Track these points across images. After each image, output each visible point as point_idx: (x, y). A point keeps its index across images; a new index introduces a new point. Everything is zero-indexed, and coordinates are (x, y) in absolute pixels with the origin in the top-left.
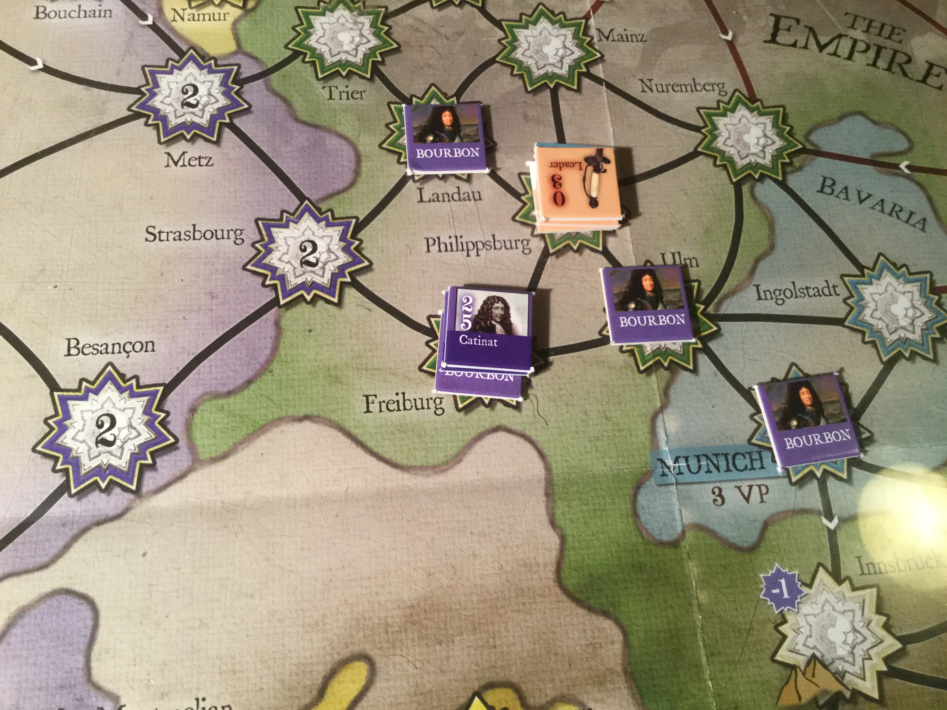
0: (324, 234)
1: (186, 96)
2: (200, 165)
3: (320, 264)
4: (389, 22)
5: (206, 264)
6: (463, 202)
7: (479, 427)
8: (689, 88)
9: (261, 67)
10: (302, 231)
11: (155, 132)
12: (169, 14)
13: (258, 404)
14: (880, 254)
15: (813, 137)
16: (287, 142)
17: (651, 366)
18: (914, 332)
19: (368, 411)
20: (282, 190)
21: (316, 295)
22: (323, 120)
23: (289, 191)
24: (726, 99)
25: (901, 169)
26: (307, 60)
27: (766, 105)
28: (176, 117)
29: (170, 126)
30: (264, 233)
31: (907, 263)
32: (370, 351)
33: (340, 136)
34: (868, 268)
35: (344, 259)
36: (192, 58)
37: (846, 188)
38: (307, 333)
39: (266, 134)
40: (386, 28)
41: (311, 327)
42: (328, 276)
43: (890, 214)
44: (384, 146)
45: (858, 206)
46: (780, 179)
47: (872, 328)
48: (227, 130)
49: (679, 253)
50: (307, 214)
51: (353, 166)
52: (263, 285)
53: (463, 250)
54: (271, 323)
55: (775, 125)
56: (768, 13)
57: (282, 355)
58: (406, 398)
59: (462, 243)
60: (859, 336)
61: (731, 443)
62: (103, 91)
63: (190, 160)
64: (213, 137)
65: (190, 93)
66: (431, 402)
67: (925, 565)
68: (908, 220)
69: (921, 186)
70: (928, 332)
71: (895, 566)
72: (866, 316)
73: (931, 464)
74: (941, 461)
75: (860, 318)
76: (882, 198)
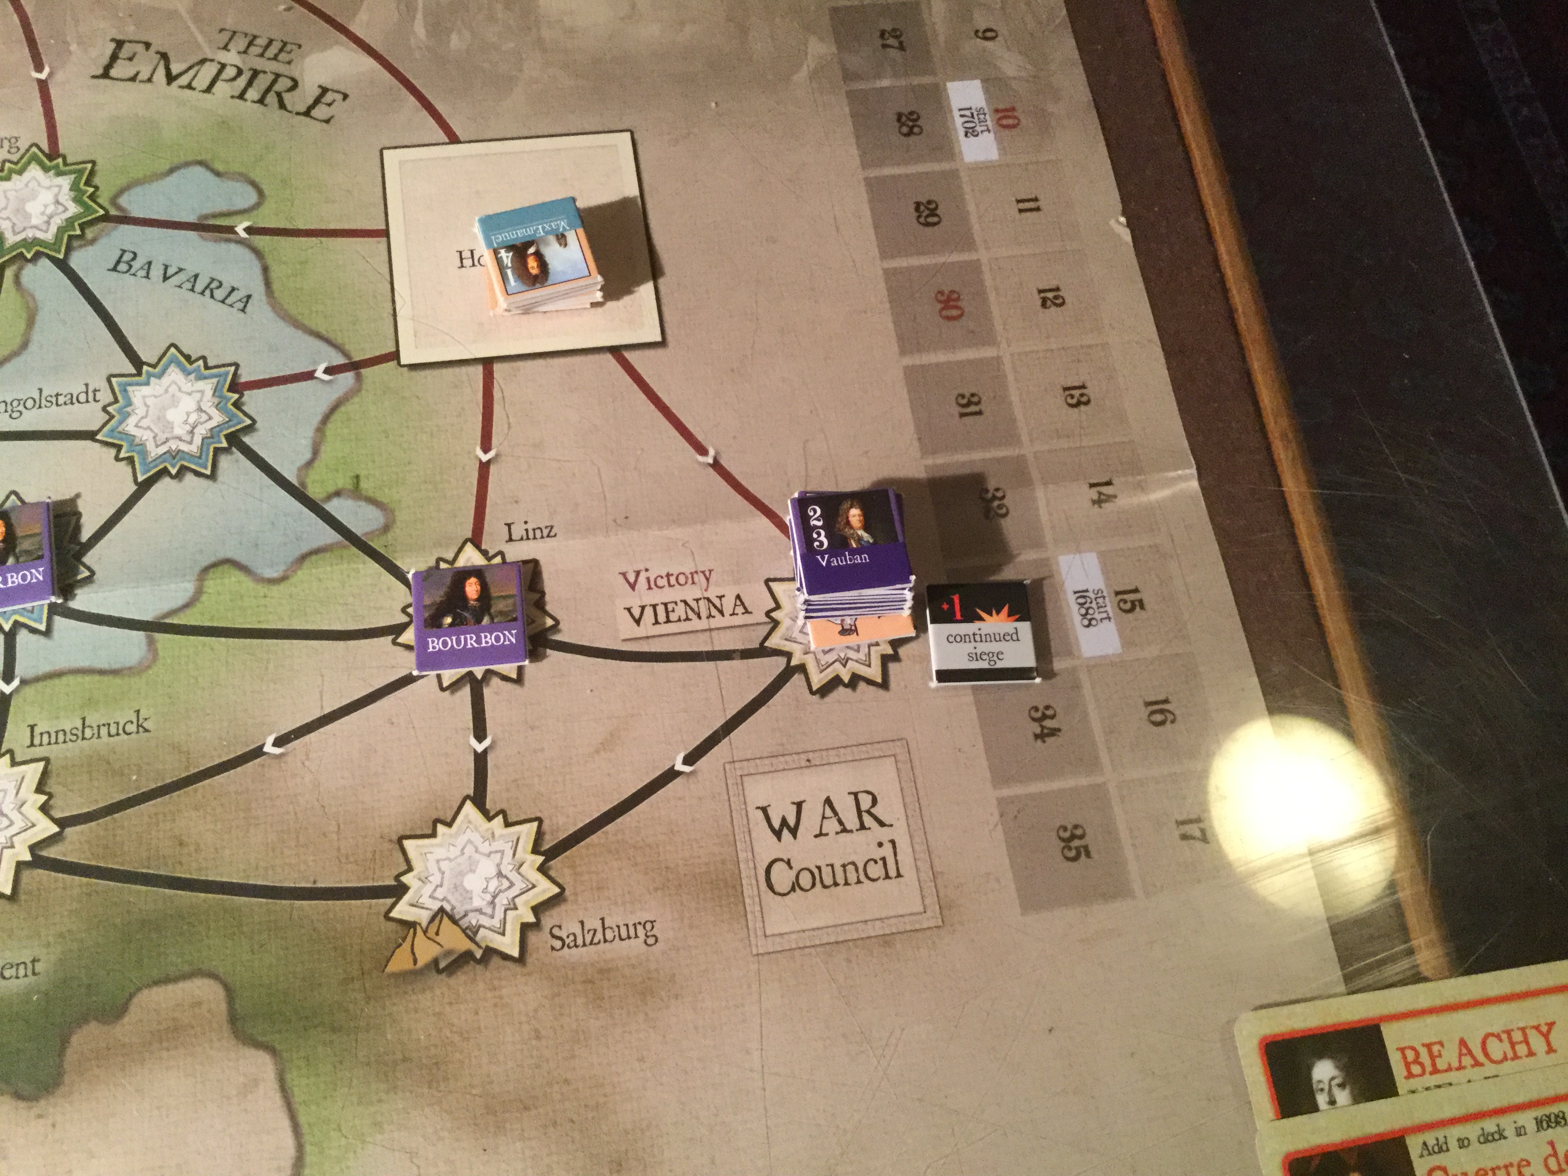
14: (171, 346)
18: (191, 443)
24: (16, 157)
25: (236, 233)
27: (69, 162)
34: (149, 365)
37: (149, 263)
43: (202, 293)
46: (62, 257)
47: (133, 441)
55: (74, 187)
56: (109, 38)
60: (113, 452)
67: (121, 731)
68: (226, 298)
69: (257, 253)
70: (211, 440)
71: (80, 734)
72: (130, 426)
73: (166, 607)
74: (180, 602)
75: (120, 429)
76: (196, 272)
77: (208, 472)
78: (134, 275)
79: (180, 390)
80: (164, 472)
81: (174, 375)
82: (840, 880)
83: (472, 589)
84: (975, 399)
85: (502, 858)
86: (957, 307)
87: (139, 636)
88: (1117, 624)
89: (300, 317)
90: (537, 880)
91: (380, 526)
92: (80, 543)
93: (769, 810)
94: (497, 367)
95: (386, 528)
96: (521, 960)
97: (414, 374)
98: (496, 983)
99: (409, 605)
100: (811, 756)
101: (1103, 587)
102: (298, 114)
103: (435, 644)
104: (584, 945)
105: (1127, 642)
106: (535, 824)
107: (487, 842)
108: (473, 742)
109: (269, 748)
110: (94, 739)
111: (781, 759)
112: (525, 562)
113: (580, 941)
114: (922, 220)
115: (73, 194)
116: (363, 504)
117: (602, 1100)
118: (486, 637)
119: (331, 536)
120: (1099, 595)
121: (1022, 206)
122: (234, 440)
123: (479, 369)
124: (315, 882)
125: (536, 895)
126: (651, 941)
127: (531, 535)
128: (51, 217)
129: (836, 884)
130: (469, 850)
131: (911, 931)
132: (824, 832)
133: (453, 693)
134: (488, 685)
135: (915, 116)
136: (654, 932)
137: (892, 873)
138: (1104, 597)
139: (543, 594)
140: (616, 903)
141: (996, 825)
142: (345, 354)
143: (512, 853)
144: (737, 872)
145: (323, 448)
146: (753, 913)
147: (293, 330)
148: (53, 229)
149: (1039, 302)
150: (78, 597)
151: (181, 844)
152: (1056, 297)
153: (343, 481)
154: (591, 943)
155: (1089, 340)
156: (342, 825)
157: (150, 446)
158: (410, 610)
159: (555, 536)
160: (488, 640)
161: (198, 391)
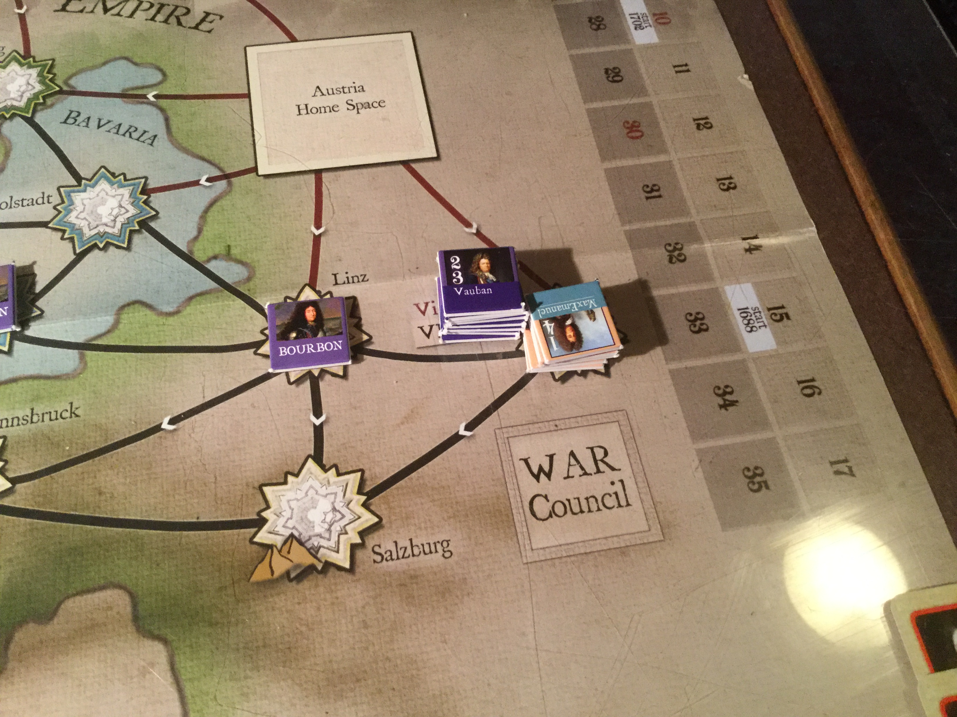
14: (102, 167)
15: (72, 81)
24: (2, 59)
25: (148, 98)
27: (37, 60)
31: (126, 172)
34: (87, 180)
37: (89, 118)
45: (96, 131)
46: (29, 115)
47: (74, 227)
55: (40, 74)
60: (60, 234)
67: (59, 417)
68: (140, 137)
69: (162, 110)
70: (128, 225)
71: (29, 419)
72: (72, 218)
73: (93, 333)
74: (103, 330)
75: (65, 220)
76: (120, 122)
77: (125, 246)
78: (78, 125)
79: (107, 194)
80: (95, 246)
81: (104, 185)
82: (585, 508)
83: (310, 314)
84: (656, 188)
85: (335, 498)
86: (639, 131)
87: (74, 354)
88: (771, 329)
89: (190, 148)
90: (361, 513)
91: (245, 277)
92: (34, 293)
93: (529, 460)
94: (324, 175)
95: (249, 279)
96: (351, 570)
97: (267, 180)
98: (333, 587)
99: (266, 329)
100: (557, 423)
101: (758, 305)
102: (190, 28)
103: (284, 351)
104: (398, 558)
105: (780, 340)
106: (359, 474)
107: (324, 487)
108: (313, 419)
109: (165, 425)
110: (40, 424)
111: (536, 425)
112: (347, 298)
113: (394, 556)
114: (610, 79)
115: (39, 79)
116: (233, 263)
117: (414, 672)
118: (320, 345)
119: (212, 284)
120: (757, 311)
121: (677, 69)
122: (144, 225)
123: (313, 176)
124: (198, 518)
125: (362, 524)
126: (447, 554)
127: (351, 280)
128: (23, 93)
129: (582, 512)
130: (311, 492)
131: (641, 544)
132: (570, 475)
133: (298, 385)
134: (322, 380)
135: (600, 19)
136: (450, 548)
137: (623, 503)
138: (760, 312)
139: (360, 319)
140: (420, 528)
141: (697, 468)
142: (220, 169)
143: (342, 494)
144: (508, 505)
145: (205, 228)
146: (522, 533)
147: (185, 156)
148: (25, 100)
149: (695, 126)
150: (31, 328)
151: (100, 494)
152: (706, 123)
153: (219, 249)
154: (403, 557)
155: (731, 148)
156: (218, 478)
157: (86, 230)
158: (267, 332)
159: (368, 280)
160: (322, 347)
161: (120, 195)
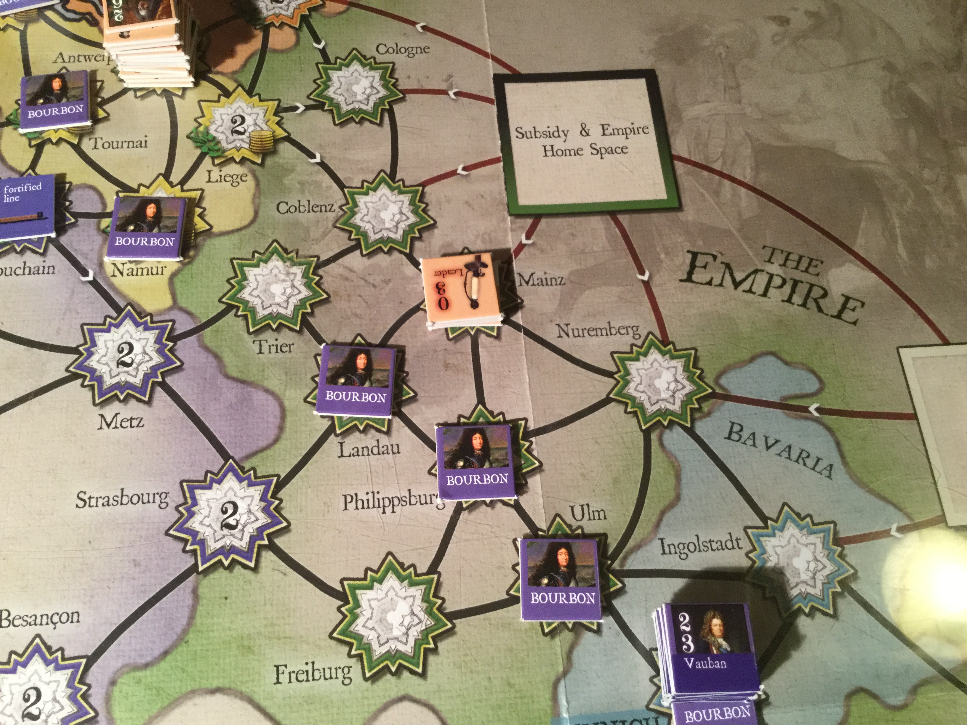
0: (246, 494)
1: (121, 355)
2: (131, 427)
3: (240, 527)
4: (320, 272)
5: (131, 530)
6: (381, 456)
7: (384, 697)
8: (604, 332)
9: (195, 323)
10: (224, 492)
11: (90, 394)
12: (109, 269)
13: (173, 676)
14: (785, 504)
15: (723, 381)
16: (215, 399)
17: (555, 628)
18: (814, 587)
19: (278, 682)
20: (208, 449)
21: (233, 560)
22: (251, 375)
23: (214, 450)
24: (639, 343)
25: (810, 412)
26: (240, 313)
27: (678, 347)
28: (112, 377)
29: (105, 387)
30: (188, 495)
31: (811, 513)
32: (283, 618)
33: (267, 391)
34: (772, 520)
35: (263, 519)
36: (129, 315)
37: (754, 434)
38: (223, 601)
39: (195, 390)
40: (317, 278)
41: (227, 595)
42: (246, 538)
43: (797, 461)
44: (309, 399)
45: (765, 453)
46: (689, 425)
48: (159, 389)
49: (588, 505)
50: (230, 474)
51: (277, 421)
52: (184, 551)
53: (379, 507)
54: (189, 590)
55: (686, 369)
56: (685, 250)
57: (198, 625)
58: (315, 668)
59: (378, 499)
60: (760, 592)
61: (630, 709)
62: (42, 351)
63: (122, 421)
64: (145, 396)
65: (126, 352)
66: (340, 671)
68: (815, 466)
69: (829, 430)
70: (829, 586)
76: (789, 444)
77: (831, 612)
78: (744, 443)
80: (802, 610)
81: (791, 529)
91: (960, 662)
102: (832, 316)
115: (686, 374)
122: (845, 586)
128: (674, 392)
142: (908, 515)
147: (867, 495)
148: (678, 402)
161: (812, 544)
